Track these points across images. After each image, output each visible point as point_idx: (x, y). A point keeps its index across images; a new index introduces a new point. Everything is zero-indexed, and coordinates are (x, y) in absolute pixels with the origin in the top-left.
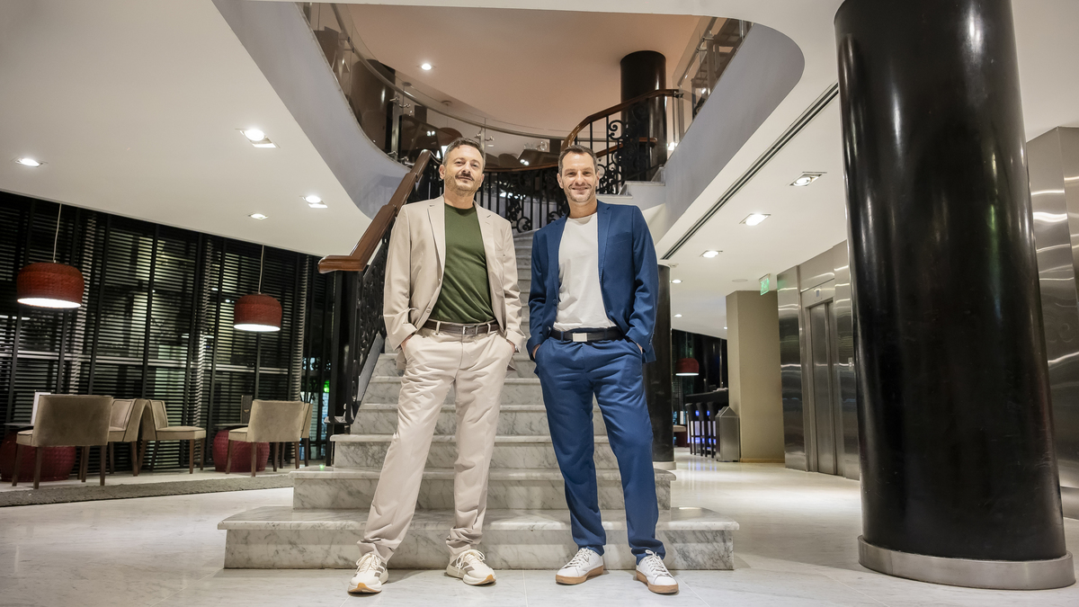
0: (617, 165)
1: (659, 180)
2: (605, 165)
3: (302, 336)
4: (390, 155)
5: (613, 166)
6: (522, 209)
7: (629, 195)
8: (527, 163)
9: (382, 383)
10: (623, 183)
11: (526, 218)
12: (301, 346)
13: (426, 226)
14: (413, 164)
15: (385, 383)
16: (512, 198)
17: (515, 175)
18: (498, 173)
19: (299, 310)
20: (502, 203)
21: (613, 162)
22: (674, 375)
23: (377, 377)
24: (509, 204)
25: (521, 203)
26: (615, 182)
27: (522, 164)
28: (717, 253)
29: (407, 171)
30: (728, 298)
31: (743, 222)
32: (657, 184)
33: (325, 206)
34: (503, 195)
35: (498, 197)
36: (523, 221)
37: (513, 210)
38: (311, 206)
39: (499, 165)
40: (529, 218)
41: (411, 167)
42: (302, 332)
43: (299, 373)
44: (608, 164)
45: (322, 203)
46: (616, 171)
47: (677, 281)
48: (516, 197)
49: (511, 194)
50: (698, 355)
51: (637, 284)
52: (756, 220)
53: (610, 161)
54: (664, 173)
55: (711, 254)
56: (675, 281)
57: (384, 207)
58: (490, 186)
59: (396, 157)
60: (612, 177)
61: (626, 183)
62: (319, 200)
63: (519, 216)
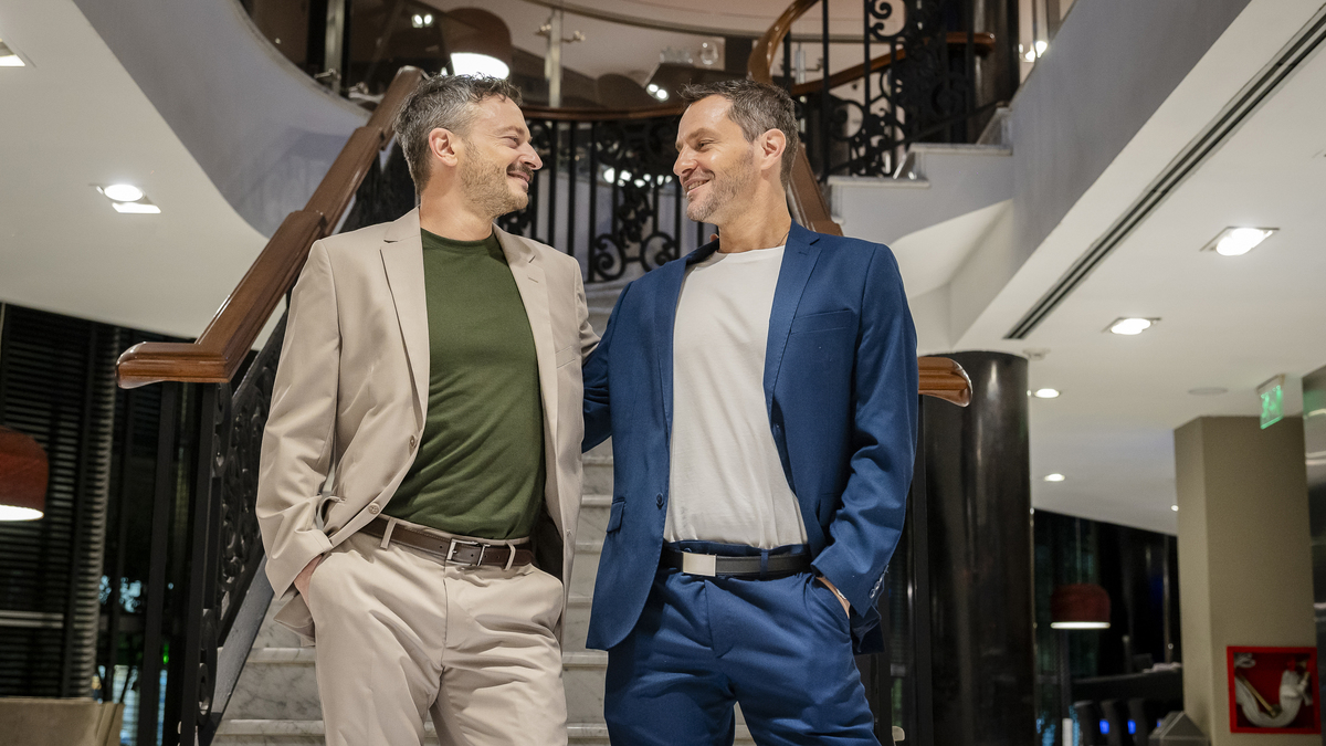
0: (894, 100)
1: (997, 140)
2: (862, 102)
3: (101, 531)
4: (321, 81)
5: (883, 103)
6: (655, 213)
7: (921, 177)
8: (662, 95)
9: (278, 665)
10: (907, 148)
11: (664, 235)
12: (97, 557)
13: (380, 295)
14: (377, 99)
15: (287, 664)
16: (630, 184)
17: (636, 127)
18: (594, 123)
19: (93, 465)
20: (604, 195)
21: (883, 95)
22: (1045, 628)
23: (266, 650)
24: (621, 200)
25: (650, 197)
26: (890, 144)
27: (652, 99)
28: (1147, 324)
29: (360, 119)
30: (1181, 434)
31: (1211, 246)
32: (991, 150)
33: (153, 209)
34: (609, 175)
35: (594, 184)
36: (657, 243)
37: (632, 216)
38: (119, 208)
39: (598, 100)
40: (672, 233)
41: (370, 106)
42: (100, 521)
43: (91, 626)
44: (869, 101)
45: (145, 201)
46: (890, 118)
47: (1047, 393)
48: (639, 183)
49: (626, 176)
50: (1109, 575)
51: (855, 441)
52: (1241, 241)
53: (875, 91)
54: (1009, 124)
55: (1133, 326)
56: (1042, 394)
57: (293, 217)
58: (572, 154)
59: (337, 85)
60: (880, 131)
61: (915, 148)
62: (139, 194)
63: (647, 229)
